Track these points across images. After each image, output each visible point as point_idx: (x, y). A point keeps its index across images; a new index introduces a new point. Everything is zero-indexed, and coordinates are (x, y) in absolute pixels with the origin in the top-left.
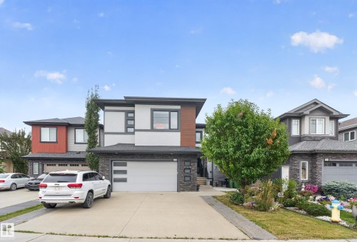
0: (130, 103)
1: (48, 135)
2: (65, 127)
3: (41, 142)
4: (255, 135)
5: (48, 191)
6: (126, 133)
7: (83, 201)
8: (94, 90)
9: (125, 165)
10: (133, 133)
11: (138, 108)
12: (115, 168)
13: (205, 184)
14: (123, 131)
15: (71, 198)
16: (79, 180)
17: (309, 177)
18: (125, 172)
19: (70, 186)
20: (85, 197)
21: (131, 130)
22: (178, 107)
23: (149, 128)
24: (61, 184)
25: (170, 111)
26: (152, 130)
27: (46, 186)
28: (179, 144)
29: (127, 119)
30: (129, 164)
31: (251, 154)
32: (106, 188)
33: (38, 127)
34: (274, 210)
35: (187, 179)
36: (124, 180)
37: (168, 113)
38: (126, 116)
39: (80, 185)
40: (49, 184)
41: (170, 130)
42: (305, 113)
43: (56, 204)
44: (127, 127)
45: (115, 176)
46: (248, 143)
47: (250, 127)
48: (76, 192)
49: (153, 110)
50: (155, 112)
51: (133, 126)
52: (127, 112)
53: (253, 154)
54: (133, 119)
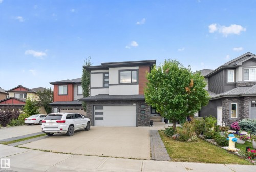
0: (105, 67)
1: (62, 90)
2: (72, 84)
3: (58, 95)
4: (177, 85)
5: (47, 125)
6: (104, 87)
7: (66, 132)
8: (88, 60)
9: (102, 108)
10: (108, 87)
11: (110, 70)
12: (96, 111)
13: (161, 122)
14: (102, 86)
15: (58, 129)
16: (63, 118)
17: (239, 116)
18: (102, 113)
19: (58, 122)
20: (67, 129)
21: (106, 85)
22: (137, 68)
23: (118, 83)
24: (53, 121)
25: (132, 70)
26: (120, 84)
27: (45, 122)
28: (138, 93)
29: (105, 78)
30: (105, 107)
31: (173, 99)
32: (86, 123)
33: (57, 86)
34: (192, 141)
35: (143, 118)
36: (102, 119)
37: (130, 72)
38: (104, 76)
39: (64, 122)
40: (46, 121)
41: (132, 84)
42: (238, 64)
43: (53, 133)
44: (104, 83)
45: (96, 116)
46: (171, 91)
47: (173, 79)
48: (61, 126)
49: (120, 71)
50: (121, 72)
51: (107, 83)
52: (104, 73)
53: (174, 100)
54: (107, 77)
